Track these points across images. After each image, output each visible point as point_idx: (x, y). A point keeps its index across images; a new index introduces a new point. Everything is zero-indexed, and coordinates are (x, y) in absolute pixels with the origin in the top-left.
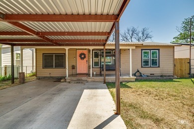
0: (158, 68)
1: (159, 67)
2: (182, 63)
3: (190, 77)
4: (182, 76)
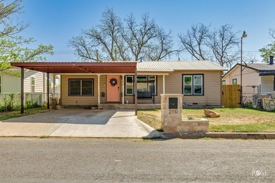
0: (202, 97)
1: (203, 95)
2: (231, 91)
3: (241, 107)
4: (232, 107)
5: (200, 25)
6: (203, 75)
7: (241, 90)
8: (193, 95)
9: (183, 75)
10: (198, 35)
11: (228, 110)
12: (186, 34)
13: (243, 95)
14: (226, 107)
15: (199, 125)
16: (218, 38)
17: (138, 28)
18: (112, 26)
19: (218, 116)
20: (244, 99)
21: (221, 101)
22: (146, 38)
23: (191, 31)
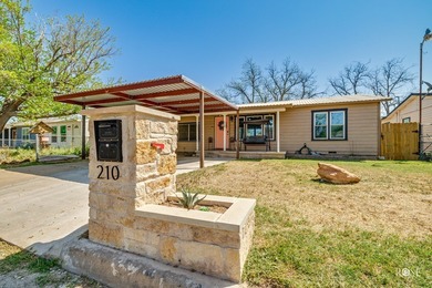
0: (345, 142)
1: (346, 139)
2: (399, 133)
3: (419, 159)
4: (400, 158)
5: (356, 64)
6: (346, 110)
7: (419, 132)
8: (329, 140)
9: (313, 112)
10: (353, 75)
11: (391, 163)
12: (338, 77)
13: (425, 139)
14: (388, 159)
15: (196, 238)
16: (381, 77)
17: (279, 75)
18: (252, 76)
19: (355, 181)
20: (425, 146)
21: (379, 148)
22: (288, 84)
23: (345, 73)
